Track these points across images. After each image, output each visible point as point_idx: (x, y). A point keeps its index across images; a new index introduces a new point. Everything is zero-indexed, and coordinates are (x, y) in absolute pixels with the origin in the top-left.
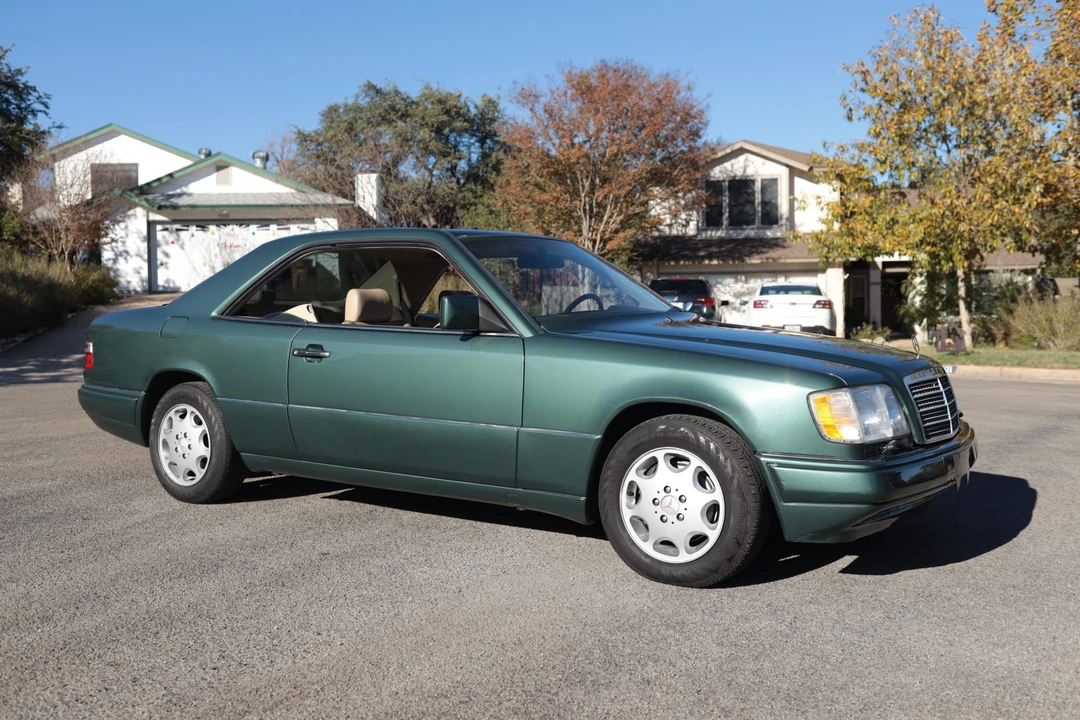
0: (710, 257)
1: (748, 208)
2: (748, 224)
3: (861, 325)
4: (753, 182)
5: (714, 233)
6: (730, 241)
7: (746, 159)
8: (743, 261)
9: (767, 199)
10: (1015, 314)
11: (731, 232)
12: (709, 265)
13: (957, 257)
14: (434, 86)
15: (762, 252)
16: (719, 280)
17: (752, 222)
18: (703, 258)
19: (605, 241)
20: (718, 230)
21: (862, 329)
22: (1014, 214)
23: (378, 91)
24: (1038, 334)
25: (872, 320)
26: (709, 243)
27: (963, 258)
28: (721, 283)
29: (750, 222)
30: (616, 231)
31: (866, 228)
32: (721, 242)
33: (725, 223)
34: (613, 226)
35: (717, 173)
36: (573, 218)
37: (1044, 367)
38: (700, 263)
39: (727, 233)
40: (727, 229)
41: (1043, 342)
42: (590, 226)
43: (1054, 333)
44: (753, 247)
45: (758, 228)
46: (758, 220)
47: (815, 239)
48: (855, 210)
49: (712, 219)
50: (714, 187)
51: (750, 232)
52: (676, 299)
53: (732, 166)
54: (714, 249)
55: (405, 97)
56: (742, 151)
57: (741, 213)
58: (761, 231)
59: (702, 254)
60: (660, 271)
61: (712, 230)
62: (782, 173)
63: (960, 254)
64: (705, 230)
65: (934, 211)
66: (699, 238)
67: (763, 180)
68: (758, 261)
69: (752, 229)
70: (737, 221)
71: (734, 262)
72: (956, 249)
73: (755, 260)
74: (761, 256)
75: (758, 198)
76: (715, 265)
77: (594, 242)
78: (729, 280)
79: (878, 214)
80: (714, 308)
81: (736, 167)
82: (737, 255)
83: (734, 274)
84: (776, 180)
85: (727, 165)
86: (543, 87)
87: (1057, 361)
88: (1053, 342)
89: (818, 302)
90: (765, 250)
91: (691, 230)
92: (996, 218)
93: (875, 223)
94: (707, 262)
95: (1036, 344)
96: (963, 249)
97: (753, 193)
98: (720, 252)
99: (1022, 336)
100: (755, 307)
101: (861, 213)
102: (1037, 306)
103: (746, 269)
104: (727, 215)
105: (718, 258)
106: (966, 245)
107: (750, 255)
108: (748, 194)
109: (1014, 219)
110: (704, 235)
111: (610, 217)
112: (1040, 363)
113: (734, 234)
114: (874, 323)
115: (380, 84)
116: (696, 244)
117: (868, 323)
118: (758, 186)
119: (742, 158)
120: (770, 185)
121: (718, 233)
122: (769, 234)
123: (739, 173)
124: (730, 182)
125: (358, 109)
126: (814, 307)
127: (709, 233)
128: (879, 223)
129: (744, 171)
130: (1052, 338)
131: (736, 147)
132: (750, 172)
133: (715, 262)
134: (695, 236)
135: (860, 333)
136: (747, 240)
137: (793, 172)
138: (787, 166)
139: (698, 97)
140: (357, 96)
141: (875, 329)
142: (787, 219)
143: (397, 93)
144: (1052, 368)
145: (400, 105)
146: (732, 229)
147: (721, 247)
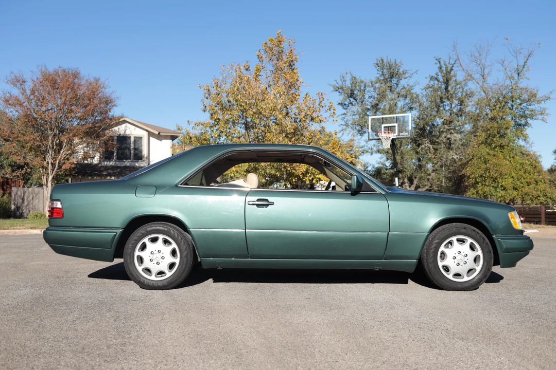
0: (110, 175)
1: (127, 151)
2: (126, 159)
4: (130, 138)
5: (108, 163)
6: (118, 167)
7: (126, 126)
9: (136, 147)
11: (117, 163)
12: (110, 180)
17: (129, 158)
18: (106, 176)
20: (111, 161)
26: (107, 168)
29: (127, 158)
32: (112, 168)
33: (115, 158)
34: (65, 156)
38: (105, 178)
39: (115, 163)
40: (115, 161)
42: (51, 156)
45: (132, 162)
46: (132, 157)
49: (107, 156)
51: (127, 163)
53: (119, 129)
54: (110, 171)
56: (125, 122)
57: (122, 154)
58: (133, 163)
59: (105, 173)
61: (108, 161)
62: (144, 134)
64: (104, 161)
66: (100, 165)
67: (135, 137)
69: (129, 162)
70: (121, 157)
75: (132, 146)
77: (55, 164)
81: (121, 130)
84: (141, 137)
85: (116, 128)
91: (96, 161)
94: (108, 178)
97: (129, 143)
98: (114, 173)
104: (116, 154)
105: (114, 176)
108: (127, 144)
110: (103, 164)
111: (64, 151)
113: (119, 164)
116: (100, 168)
118: (132, 139)
119: (124, 126)
120: (138, 139)
121: (112, 163)
122: (137, 165)
123: (122, 133)
124: (117, 137)
127: (106, 163)
129: (125, 132)
131: (122, 119)
132: (128, 133)
133: (113, 178)
134: (98, 164)
136: (126, 167)
137: (150, 134)
138: (147, 131)
142: (146, 158)
146: (118, 161)
147: (114, 170)
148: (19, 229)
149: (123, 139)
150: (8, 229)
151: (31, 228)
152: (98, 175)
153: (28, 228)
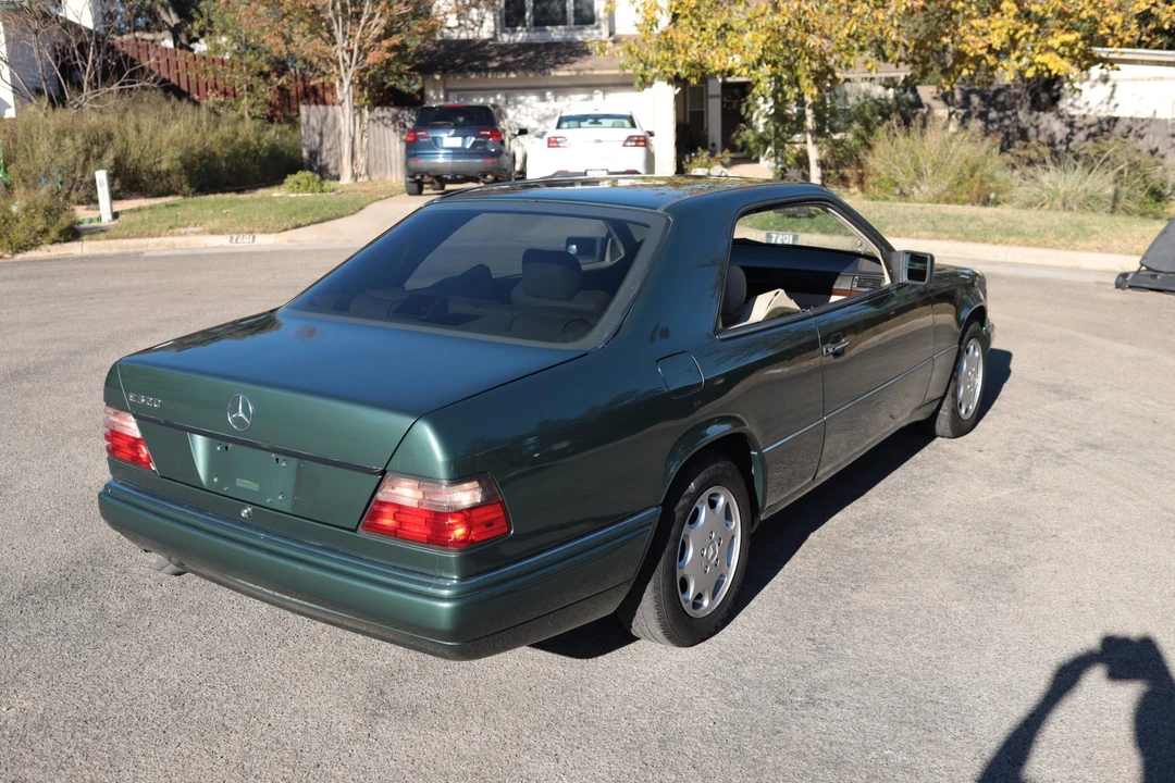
0: (504, 68)
2: (554, 23)
3: (696, 151)
5: (512, 36)
6: (532, 46)
8: (547, 73)
10: (875, 151)
11: (535, 34)
12: (506, 80)
13: (805, 83)
15: (572, 63)
16: (522, 98)
17: (562, 22)
18: (498, 70)
19: (364, 52)
20: (518, 32)
21: (697, 156)
22: (876, 21)
24: (901, 178)
25: (710, 142)
26: (505, 49)
27: (811, 82)
28: (523, 102)
29: (558, 21)
30: (379, 39)
31: (692, 36)
32: (521, 48)
33: (529, 21)
34: (376, 32)
36: (323, 20)
37: (908, 236)
38: (495, 76)
39: (529, 37)
40: (530, 30)
41: (906, 189)
42: (344, 33)
43: (920, 175)
44: (558, 54)
45: (569, 30)
46: (569, 18)
47: (627, 52)
48: (678, 11)
49: (512, 18)
51: (556, 33)
52: (452, 132)
54: (510, 59)
57: (544, 11)
59: (495, 64)
60: (449, 86)
61: (511, 33)
63: (808, 77)
64: (503, 32)
65: (775, 18)
66: (495, 42)
68: (567, 73)
69: (562, 31)
70: (543, 20)
71: (535, 74)
72: (804, 69)
73: (563, 72)
74: (571, 67)
76: (513, 79)
77: (352, 52)
78: (533, 99)
79: (707, 17)
80: (502, 142)
82: (540, 65)
83: (540, 90)
87: (925, 229)
88: (918, 187)
89: (630, 139)
90: (572, 58)
91: (486, 31)
92: (854, 27)
93: (703, 29)
94: (502, 75)
95: (898, 191)
96: (812, 71)
98: (519, 62)
99: (882, 180)
100: (549, 146)
101: (686, 17)
102: (901, 140)
103: (550, 83)
104: (529, 12)
105: (516, 70)
106: (815, 65)
107: (556, 65)
109: (876, 28)
110: (500, 39)
111: (370, 19)
112: (903, 230)
113: (536, 37)
114: (713, 145)
116: (489, 51)
117: (705, 148)
121: (521, 36)
122: (581, 37)
126: (624, 145)
127: (508, 36)
128: (709, 30)
130: (918, 181)
133: (513, 75)
134: (491, 40)
135: (695, 161)
141: (712, 155)
142: (605, 19)
144: (917, 238)
146: (535, 31)
147: (520, 54)
148: (185, 234)
150: (159, 236)
151: (212, 232)
152: (477, 70)
153: (203, 233)
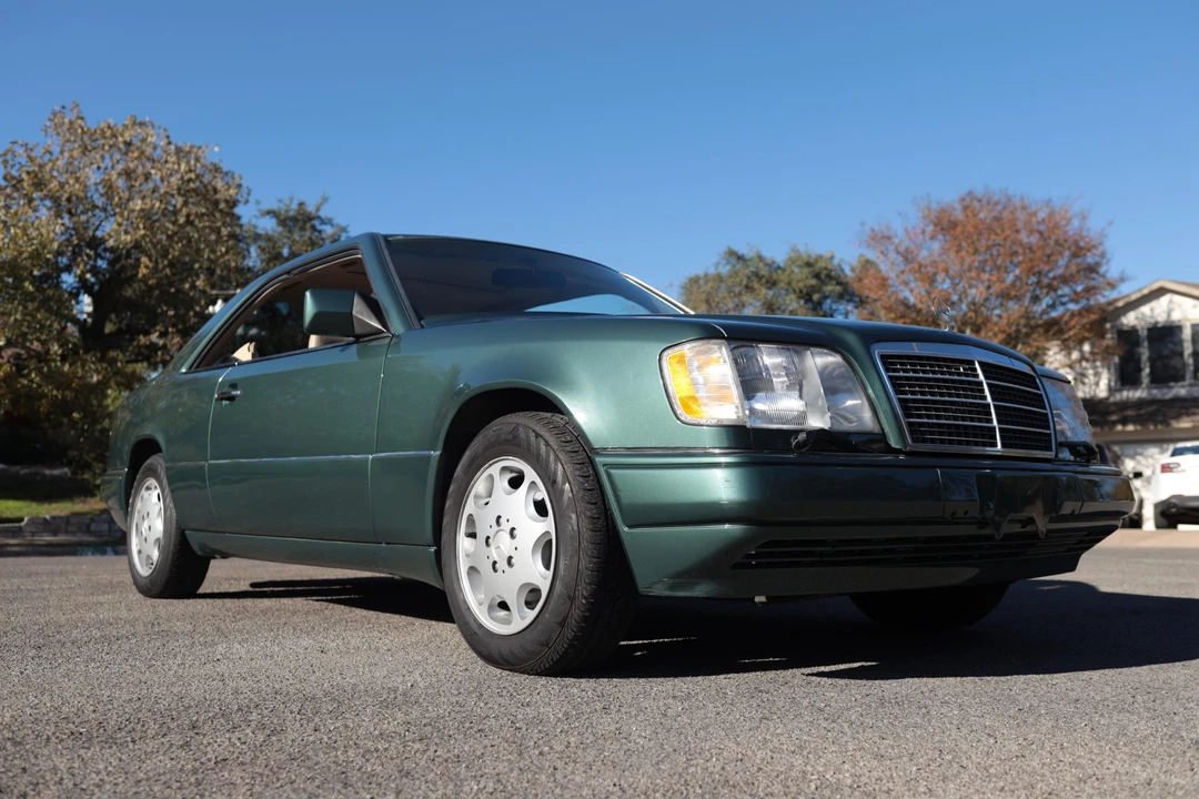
0: (1124, 422)
1: (1175, 362)
2: (1175, 381)
4: (1180, 328)
5: (1130, 394)
6: (1153, 402)
7: (1171, 302)
8: (1168, 425)
11: (1155, 392)
12: (1123, 432)
14: (802, 249)
15: (1194, 415)
16: (1139, 450)
17: (1182, 378)
18: (1114, 423)
20: (1136, 389)
23: (740, 258)
26: (1123, 405)
28: (1141, 454)
29: (1179, 378)
32: (1141, 403)
33: (1146, 380)
35: (1130, 319)
38: (1111, 429)
39: (1149, 393)
40: (1148, 388)
44: (1182, 408)
45: (1191, 385)
46: (1189, 375)
49: (1127, 376)
50: (1128, 337)
51: (1179, 390)
53: (1152, 310)
54: (1130, 413)
55: (769, 261)
56: (1161, 292)
57: (1166, 367)
58: (1194, 389)
59: (1114, 418)
61: (1129, 390)
64: (1120, 390)
66: (1112, 399)
67: (1194, 326)
68: (1188, 425)
69: (1183, 387)
70: (1162, 378)
71: (1156, 425)
73: (1185, 424)
74: (1192, 418)
75: (1188, 348)
76: (1130, 432)
78: (1153, 451)
81: (1157, 311)
82: (1161, 418)
83: (1160, 442)
85: (1145, 309)
86: (898, 227)
90: (1198, 411)
91: (1102, 391)
94: (1119, 427)
97: (1181, 342)
98: (1139, 415)
103: (1172, 435)
104: (1147, 370)
105: (1134, 422)
107: (1178, 417)
108: (1175, 344)
110: (1117, 397)
113: (1157, 393)
115: (743, 250)
116: (1107, 408)
118: (1187, 334)
119: (1165, 300)
121: (1137, 394)
123: (1161, 318)
124: (1149, 330)
125: (719, 278)
127: (1125, 393)
129: (1169, 314)
131: (1156, 286)
132: (1176, 316)
133: (1130, 428)
134: (1107, 399)
136: (1176, 400)
139: (1094, 226)
140: (717, 264)
143: (760, 258)
145: (764, 272)
146: (1155, 388)
147: (1140, 409)
149: (1165, 334)
